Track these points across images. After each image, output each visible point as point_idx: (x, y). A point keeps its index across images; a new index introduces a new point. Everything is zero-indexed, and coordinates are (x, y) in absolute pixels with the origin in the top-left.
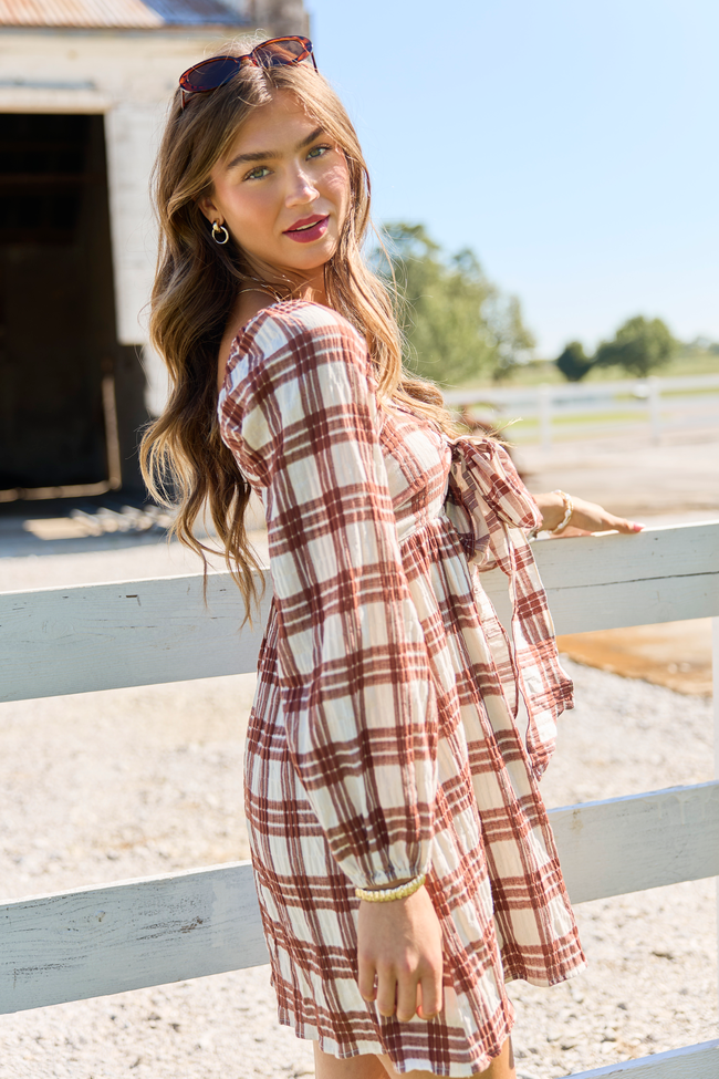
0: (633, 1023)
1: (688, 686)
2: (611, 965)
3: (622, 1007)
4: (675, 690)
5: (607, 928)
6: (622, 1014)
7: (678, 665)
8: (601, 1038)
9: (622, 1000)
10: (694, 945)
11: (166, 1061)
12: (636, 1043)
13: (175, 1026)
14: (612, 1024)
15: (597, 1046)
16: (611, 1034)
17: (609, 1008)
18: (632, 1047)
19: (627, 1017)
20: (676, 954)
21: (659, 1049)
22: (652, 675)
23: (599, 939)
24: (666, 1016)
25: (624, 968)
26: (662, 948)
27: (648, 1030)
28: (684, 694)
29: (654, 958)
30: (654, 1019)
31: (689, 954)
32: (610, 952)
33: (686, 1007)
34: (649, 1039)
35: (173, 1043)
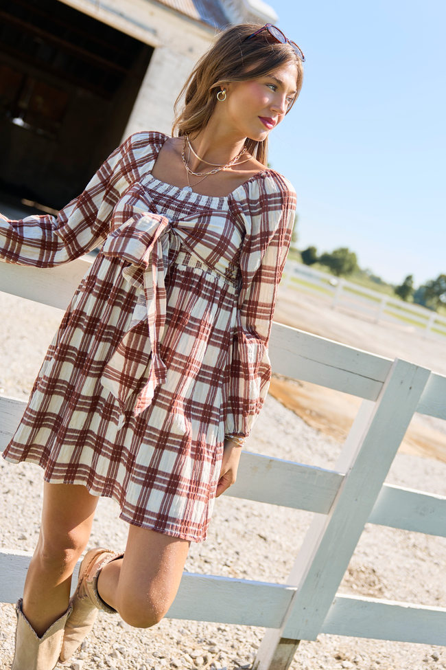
0: (240, 562)
1: (312, 422)
2: (238, 533)
3: (237, 553)
4: (306, 422)
5: (242, 515)
6: (236, 556)
7: (311, 411)
8: (223, 563)
9: (238, 550)
10: (277, 538)
11: (21, 497)
12: (238, 572)
13: (31, 482)
14: (231, 559)
15: (221, 566)
16: (228, 563)
17: (231, 551)
18: (236, 573)
19: (238, 559)
20: (269, 539)
21: (247, 578)
22: (298, 411)
23: (237, 519)
24: (255, 565)
25: (244, 536)
26: (263, 534)
27: (245, 568)
28: (309, 425)
29: (258, 537)
30: (249, 564)
31: (274, 541)
32: (240, 527)
33: (265, 564)
34: (245, 572)
35: (27, 489)
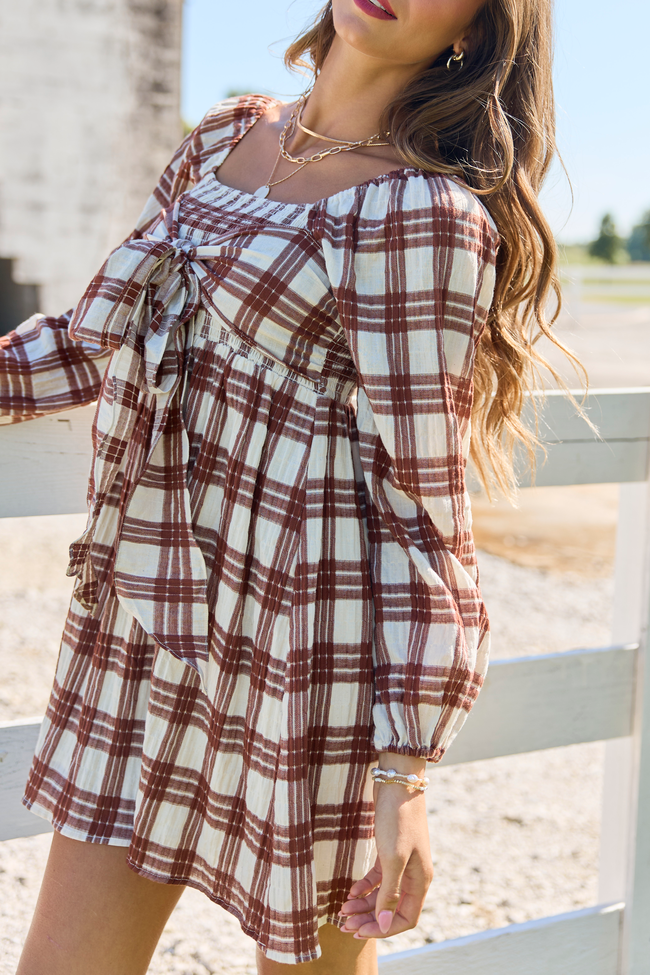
0: (489, 887)
1: (527, 559)
2: (463, 828)
3: (476, 870)
4: (514, 563)
5: (457, 791)
6: (475, 877)
7: (516, 538)
8: (456, 901)
9: (476, 862)
10: (541, 810)
11: (13, 917)
12: (491, 908)
13: (21, 880)
14: (468, 887)
15: (453, 909)
16: (467, 897)
17: (463, 871)
18: (489, 912)
19: (481, 882)
20: (527, 819)
21: (519, 917)
22: (491, 547)
23: (450, 802)
24: (519, 881)
25: (476, 832)
26: (512, 813)
27: (503, 895)
28: (521, 565)
29: (505, 822)
30: (508, 884)
31: (539, 820)
32: (461, 815)
33: (539, 872)
34: (504, 904)
35: (19, 898)
